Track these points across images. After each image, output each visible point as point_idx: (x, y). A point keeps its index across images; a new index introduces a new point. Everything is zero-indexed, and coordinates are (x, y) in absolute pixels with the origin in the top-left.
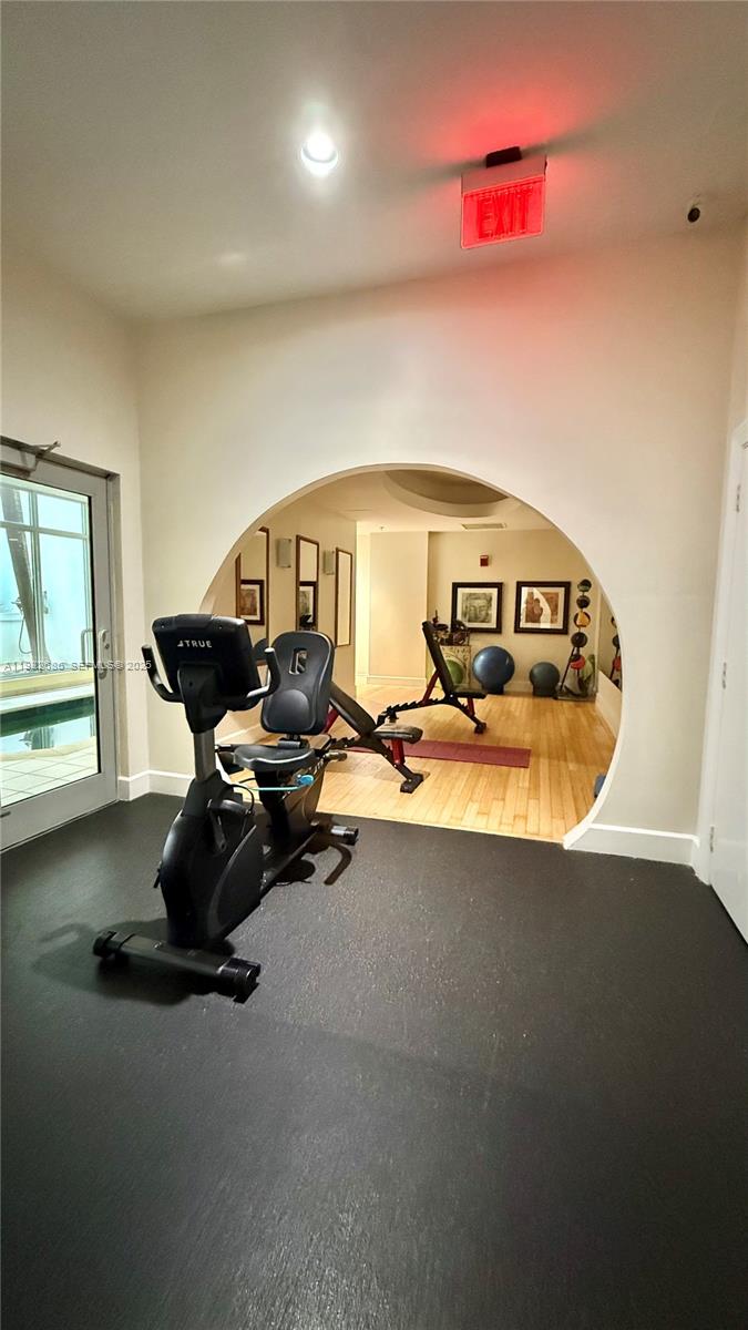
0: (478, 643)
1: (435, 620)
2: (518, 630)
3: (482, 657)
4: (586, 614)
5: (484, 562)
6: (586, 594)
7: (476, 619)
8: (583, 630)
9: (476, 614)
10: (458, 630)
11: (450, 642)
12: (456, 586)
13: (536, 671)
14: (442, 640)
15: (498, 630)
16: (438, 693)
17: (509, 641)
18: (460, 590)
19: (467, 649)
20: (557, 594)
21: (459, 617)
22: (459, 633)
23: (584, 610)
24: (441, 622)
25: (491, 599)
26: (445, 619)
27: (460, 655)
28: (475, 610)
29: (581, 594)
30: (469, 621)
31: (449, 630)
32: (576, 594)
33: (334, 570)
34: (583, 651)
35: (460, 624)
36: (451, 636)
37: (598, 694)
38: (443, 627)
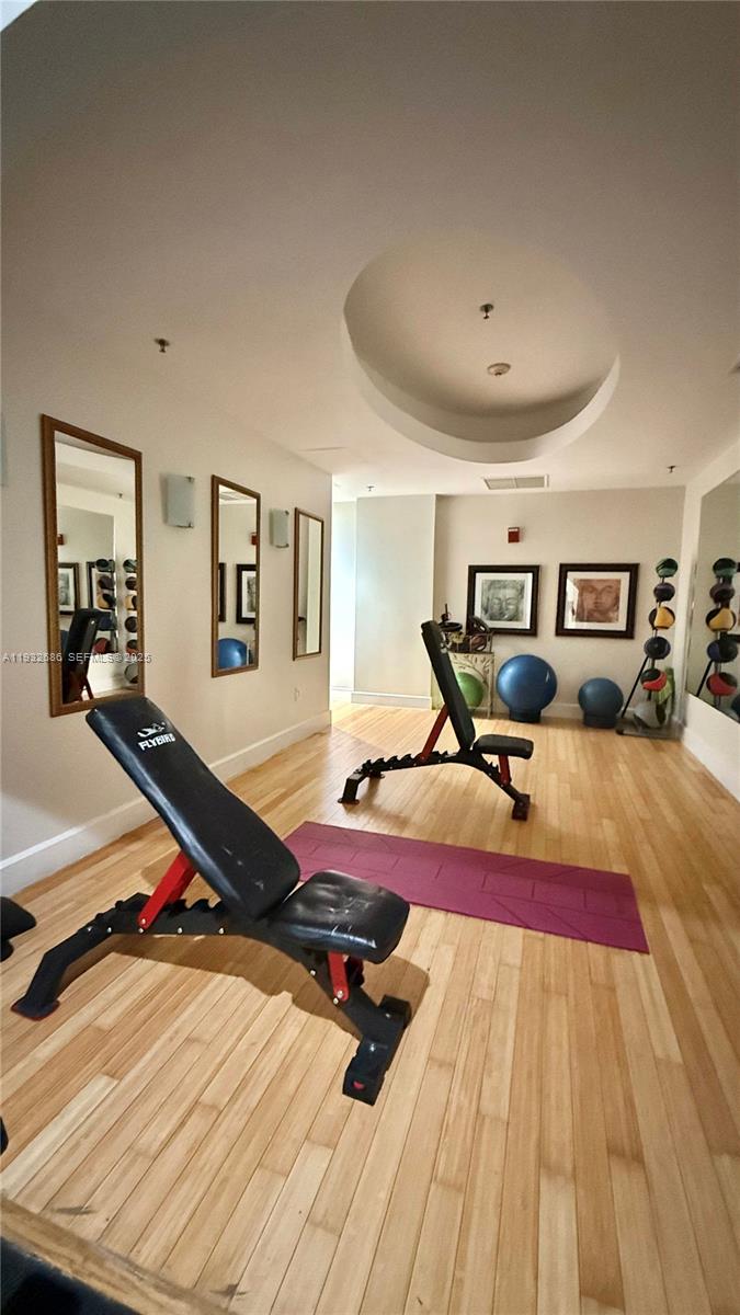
0: (504, 649)
1: (445, 617)
2: (561, 631)
3: (510, 671)
4: (667, 609)
5: (514, 537)
6: (667, 580)
7: (499, 616)
8: (661, 633)
9: (501, 608)
10: (478, 631)
11: (464, 649)
12: (474, 571)
13: (589, 690)
14: (454, 644)
15: (533, 632)
16: (448, 742)
17: (548, 647)
18: (480, 577)
19: (488, 657)
20: (619, 582)
21: (478, 613)
22: (476, 636)
23: (664, 604)
24: (453, 619)
25: (523, 588)
26: (459, 616)
27: (479, 666)
28: (501, 604)
29: (659, 581)
30: (492, 618)
31: (464, 630)
32: (650, 581)
33: (291, 542)
34: (660, 665)
35: (480, 622)
36: (466, 641)
37: (687, 731)
38: (455, 627)
